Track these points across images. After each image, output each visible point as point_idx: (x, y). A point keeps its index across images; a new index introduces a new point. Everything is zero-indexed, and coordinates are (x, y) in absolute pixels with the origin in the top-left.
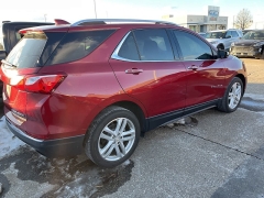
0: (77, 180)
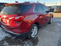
0: (26, 43)
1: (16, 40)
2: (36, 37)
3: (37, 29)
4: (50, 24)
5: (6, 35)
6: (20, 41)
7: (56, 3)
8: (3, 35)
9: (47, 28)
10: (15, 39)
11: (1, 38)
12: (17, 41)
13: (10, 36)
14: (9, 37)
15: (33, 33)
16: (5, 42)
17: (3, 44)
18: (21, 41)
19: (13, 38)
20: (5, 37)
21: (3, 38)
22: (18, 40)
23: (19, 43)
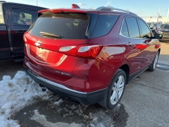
1: (65, 109)
2: (119, 105)
3: (123, 84)
4: (152, 73)
5: (36, 94)
6: (77, 112)
7: (160, 17)
8: (27, 92)
9: (144, 83)
10: (62, 105)
11: (24, 100)
12: (68, 113)
13: (47, 98)
14: (44, 98)
15: (114, 92)
16: (36, 111)
17: (32, 119)
18: (80, 112)
19: (57, 103)
20: (34, 98)
21: (29, 101)
22: (70, 109)
23: (76, 118)
